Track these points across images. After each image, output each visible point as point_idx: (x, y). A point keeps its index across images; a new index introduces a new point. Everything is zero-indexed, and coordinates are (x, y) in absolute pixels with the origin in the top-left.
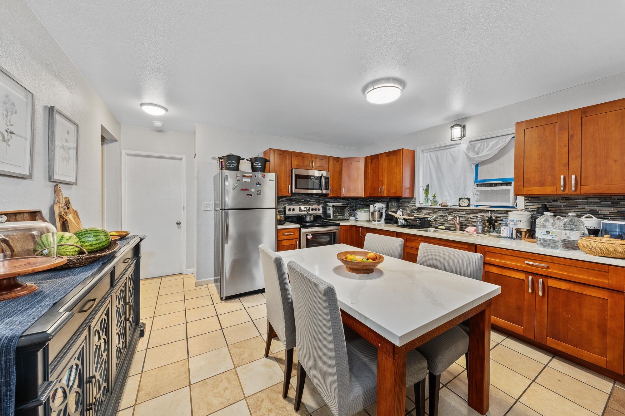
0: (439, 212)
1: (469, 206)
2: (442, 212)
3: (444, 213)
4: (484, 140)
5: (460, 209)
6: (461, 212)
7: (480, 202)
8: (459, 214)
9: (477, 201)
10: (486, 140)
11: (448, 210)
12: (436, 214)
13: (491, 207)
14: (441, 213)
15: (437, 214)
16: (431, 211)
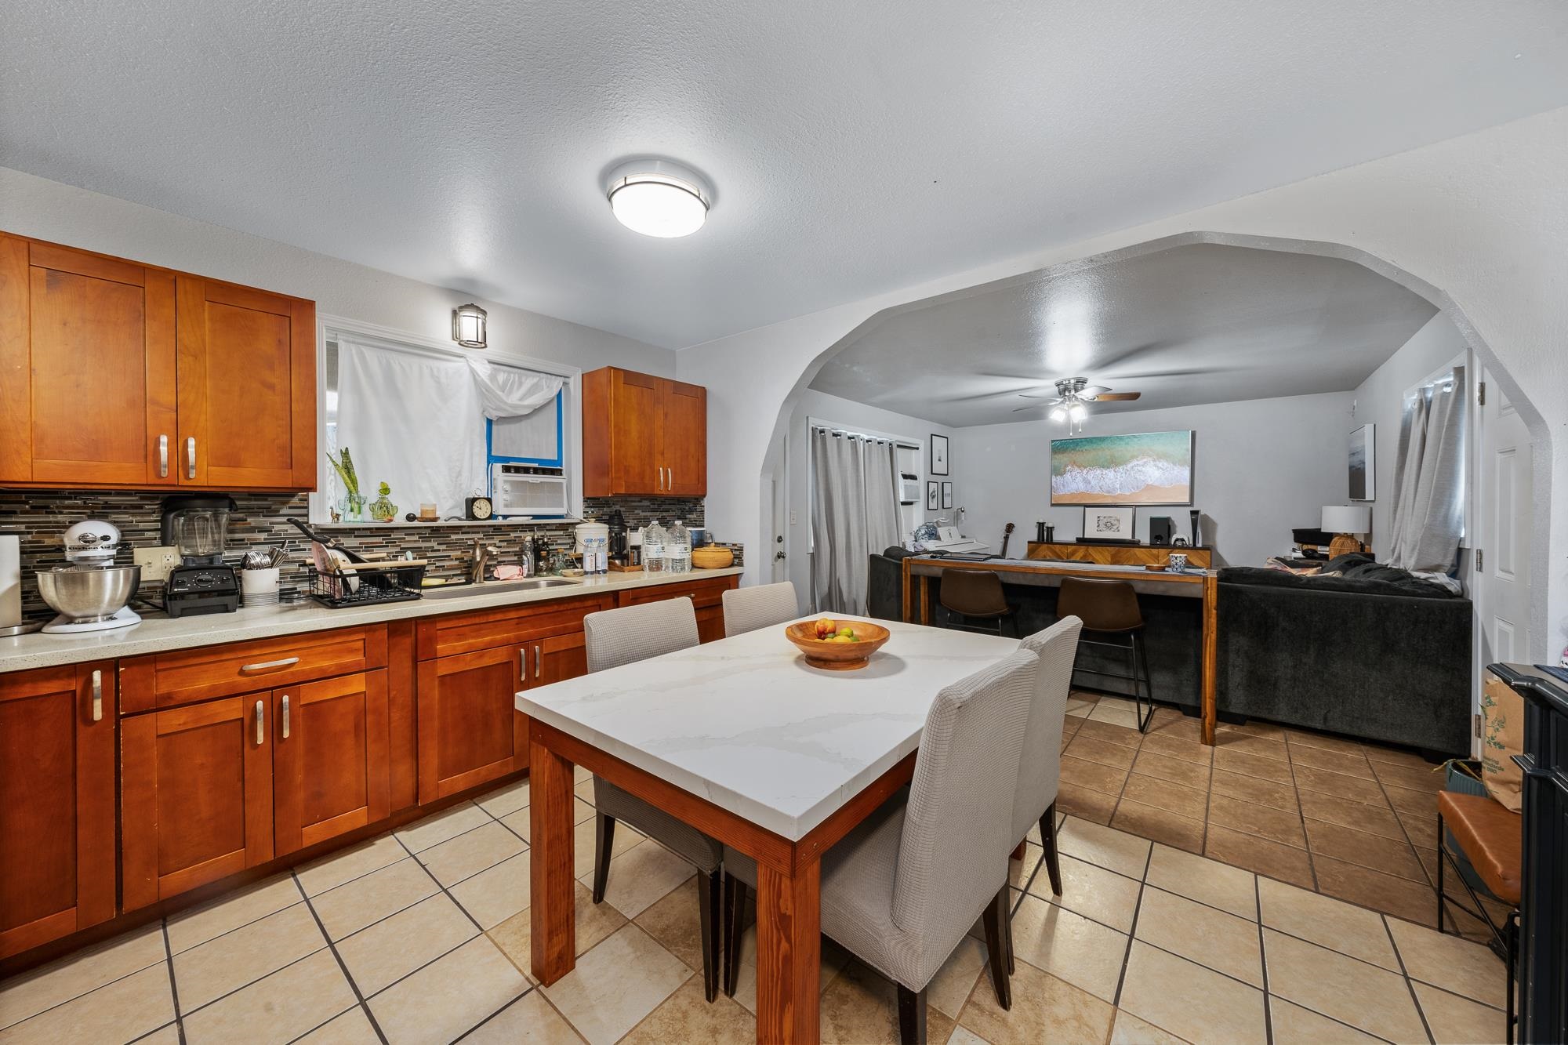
0: (408, 538)
1: (492, 516)
2: (416, 538)
3: (425, 539)
4: (516, 370)
5: (469, 527)
6: (473, 533)
7: (511, 507)
8: (466, 539)
9: (506, 506)
10: (519, 371)
11: (438, 530)
12: (397, 546)
13: (535, 517)
14: (415, 541)
15: (400, 545)
16: (379, 539)
